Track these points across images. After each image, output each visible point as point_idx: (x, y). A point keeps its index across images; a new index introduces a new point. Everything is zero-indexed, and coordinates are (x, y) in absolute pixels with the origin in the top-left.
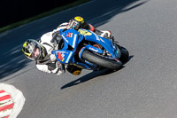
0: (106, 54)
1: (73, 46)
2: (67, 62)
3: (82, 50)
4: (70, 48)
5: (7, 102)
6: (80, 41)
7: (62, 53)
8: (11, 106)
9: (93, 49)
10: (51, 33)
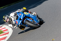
0: (34, 22)
1: (22, 19)
2: (19, 24)
3: (25, 20)
4: (20, 19)
5: (6, 32)
6: (24, 16)
7: (18, 21)
8: (8, 33)
9: (29, 20)
10: (14, 13)
